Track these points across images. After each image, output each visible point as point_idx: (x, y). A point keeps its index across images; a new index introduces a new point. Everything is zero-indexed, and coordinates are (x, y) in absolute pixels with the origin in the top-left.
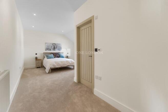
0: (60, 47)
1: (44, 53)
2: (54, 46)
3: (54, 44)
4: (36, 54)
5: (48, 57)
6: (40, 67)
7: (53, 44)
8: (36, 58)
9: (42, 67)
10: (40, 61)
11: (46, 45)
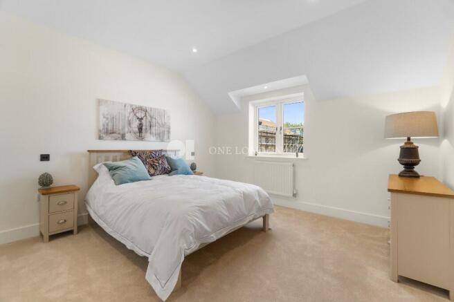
0: (163, 125)
1: (89, 151)
2: (141, 119)
3: (141, 109)
4: (45, 158)
5: (119, 172)
6: (70, 232)
7: (135, 110)
8: (46, 183)
9: (81, 228)
10: (71, 199)
11: (103, 109)
